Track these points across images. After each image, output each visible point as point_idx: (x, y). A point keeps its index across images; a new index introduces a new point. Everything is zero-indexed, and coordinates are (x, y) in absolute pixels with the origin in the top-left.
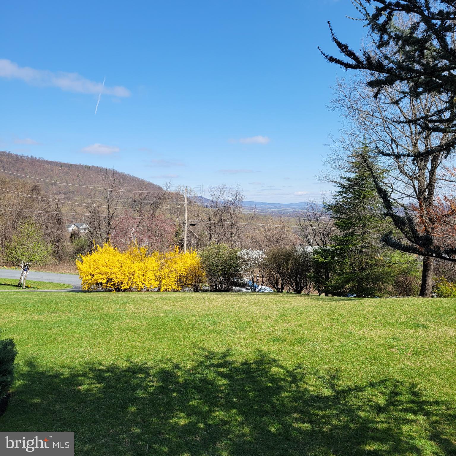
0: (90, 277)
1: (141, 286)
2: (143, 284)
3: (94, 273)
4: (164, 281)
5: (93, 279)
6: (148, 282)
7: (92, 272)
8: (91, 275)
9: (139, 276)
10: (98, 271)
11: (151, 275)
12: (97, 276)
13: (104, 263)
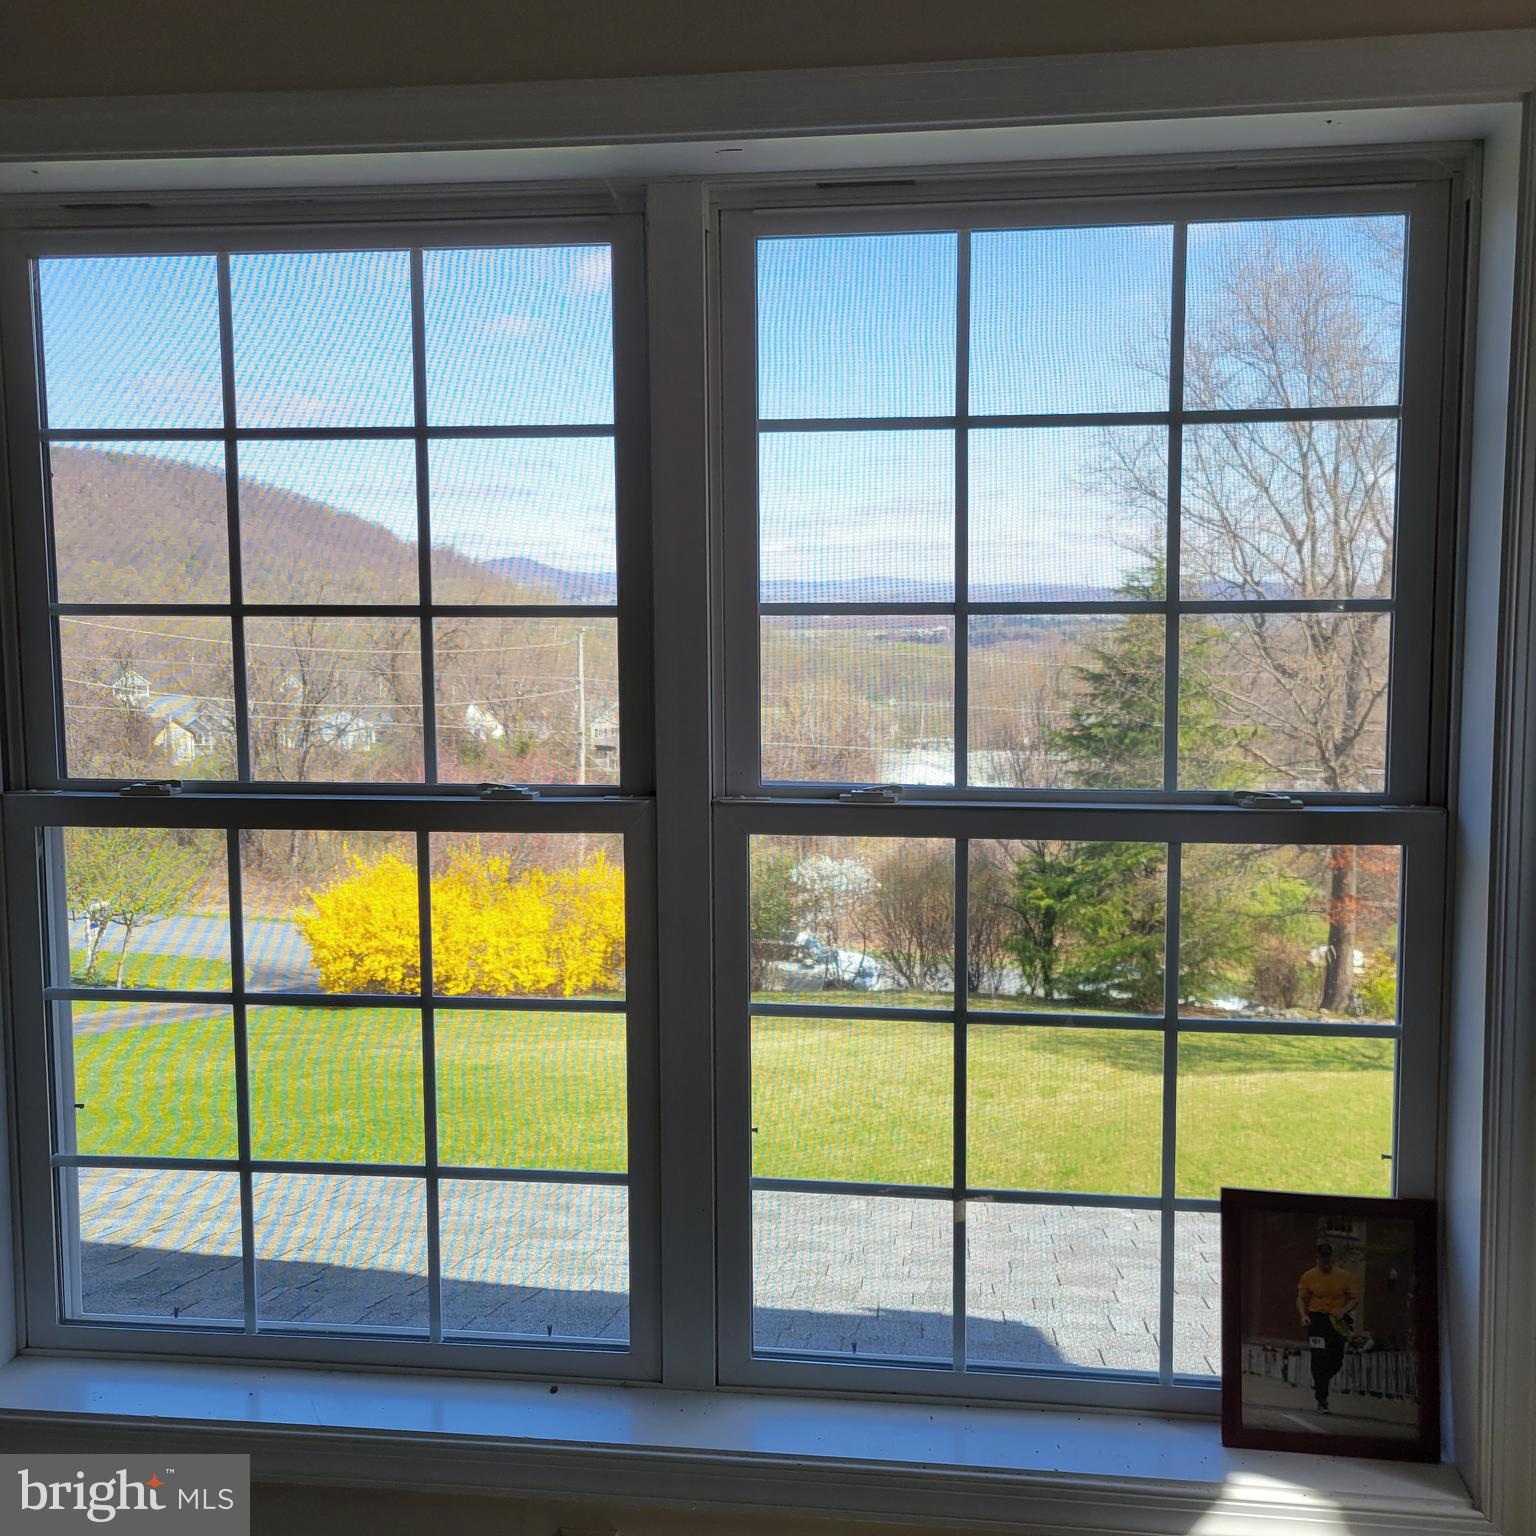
0: (349, 963)
1: (506, 983)
2: (513, 977)
3: (363, 949)
4: (571, 965)
5: (358, 968)
6: (525, 970)
7: (354, 948)
8: (352, 954)
9: (498, 954)
10: (374, 943)
11: (531, 948)
12: (372, 958)
13: (389, 916)
